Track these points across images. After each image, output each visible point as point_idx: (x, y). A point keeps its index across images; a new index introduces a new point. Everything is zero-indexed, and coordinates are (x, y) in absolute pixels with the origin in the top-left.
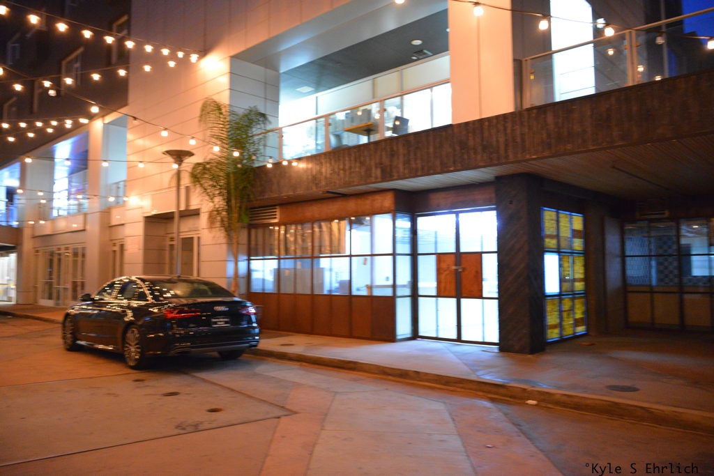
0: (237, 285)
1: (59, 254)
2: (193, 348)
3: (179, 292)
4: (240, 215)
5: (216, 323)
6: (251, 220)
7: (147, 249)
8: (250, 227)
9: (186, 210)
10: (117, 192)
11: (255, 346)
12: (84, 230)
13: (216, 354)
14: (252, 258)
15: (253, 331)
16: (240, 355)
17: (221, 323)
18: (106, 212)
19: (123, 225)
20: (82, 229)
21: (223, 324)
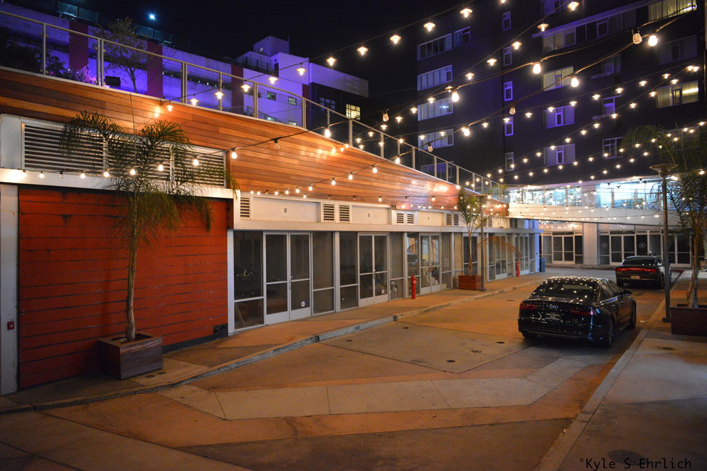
5: (550, 316)
21: (554, 318)
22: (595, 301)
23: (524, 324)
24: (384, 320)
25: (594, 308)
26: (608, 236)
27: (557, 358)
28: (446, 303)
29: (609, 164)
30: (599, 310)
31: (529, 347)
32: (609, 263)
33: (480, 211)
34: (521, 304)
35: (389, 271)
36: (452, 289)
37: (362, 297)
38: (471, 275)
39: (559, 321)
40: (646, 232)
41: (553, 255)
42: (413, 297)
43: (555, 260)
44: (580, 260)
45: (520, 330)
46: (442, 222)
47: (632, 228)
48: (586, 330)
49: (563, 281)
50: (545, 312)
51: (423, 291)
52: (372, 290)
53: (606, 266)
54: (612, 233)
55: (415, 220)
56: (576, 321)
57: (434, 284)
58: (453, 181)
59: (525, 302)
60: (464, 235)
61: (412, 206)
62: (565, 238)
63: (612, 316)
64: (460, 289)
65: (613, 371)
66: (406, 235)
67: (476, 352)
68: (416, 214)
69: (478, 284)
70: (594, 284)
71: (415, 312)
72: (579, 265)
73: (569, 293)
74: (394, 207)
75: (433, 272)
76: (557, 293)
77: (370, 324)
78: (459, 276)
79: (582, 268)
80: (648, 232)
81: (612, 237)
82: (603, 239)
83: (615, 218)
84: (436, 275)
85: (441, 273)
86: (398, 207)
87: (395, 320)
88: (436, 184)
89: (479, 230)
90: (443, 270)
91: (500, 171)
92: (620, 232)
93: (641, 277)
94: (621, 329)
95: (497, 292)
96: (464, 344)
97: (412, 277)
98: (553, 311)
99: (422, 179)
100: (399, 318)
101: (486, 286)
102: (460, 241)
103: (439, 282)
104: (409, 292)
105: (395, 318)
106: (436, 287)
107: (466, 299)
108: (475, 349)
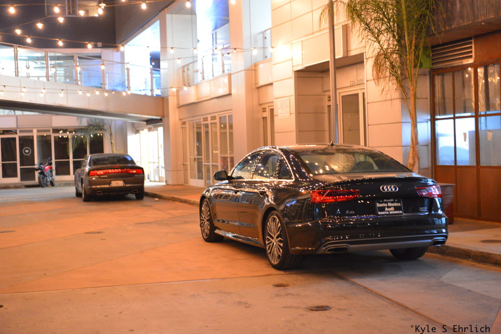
0: (416, 155)
1: (207, 126)
2: (351, 243)
3: (335, 168)
4: (417, 57)
5: (383, 209)
6: (433, 64)
7: (299, 113)
8: (433, 73)
9: (346, 57)
10: (264, 43)
11: (443, 242)
12: (230, 94)
13: (388, 252)
14: (438, 117)
15: (438, 222)
16: (421, 255)
17: (390, 209)
18: (252, 71)
19: (271, 84)
20: (227, 93)
21: (392, 211)
40: (32, 131)
80: (35, 131)
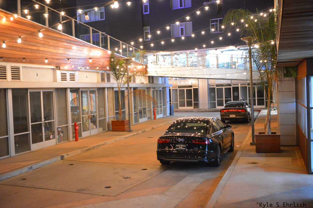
2: (165, 158)
5: (178, 147)
8: (296, 80)
14: (298, 101)
21: (182, 148)
22: (209, 133)
23: (161, 155)
24: (53, 160)
25: (208, 139)
26: (215, 88)
27: (184, 177)
28: (103, 143)
29: (214, 36)
30: (212, 140)
31: (165, 170)
32: (215, 107)
33: (126, 70)
34: (158, 140)
35: (56, 119)
36: (107, 132)
37: (34, 142)
38: (120, 120)
39: (185, 150)
40: (238, 85)
41: (178, 103)
42: (76, 140)
43: (181, 106)
44: (197, 105)
45: (158, 159)
46: (98, 80)
47: (229, 82)
48: (203, 155)
49: (186, 121)
50: (175, 144)
51: (84, 134)
52: (42, 136)
53: (214, 109)
54: (217, 85)
55: (76, 78)
56: (196, 149)
57: (93, 129)
58: (105, 47)
59: (161, 138)
60: (115, 89)
61: (73, 67)
62: (186, 90)
63: (220, 144)
64: (113, 131)
65: (222, 182)
66: (69, 90)
67: (127, 178)
68: (77, 73)
69: (126, 127)
70: (207, 122)
71: (79, 151)
72: (196, 109)
73: (191, 129)
74: (58, 68)
75: (91, 119)
76: (183, 129)
77: (41, 164)
78: (112, 121)
79: (198, 111)
80: (239, 84)
81: (217, 88)
82: (211, 90)
83: (219, 75)
84: (94, 122)
85: (98, 119)
86: (61, 68)
87: (62, 159)
88: (92, 50)
89: (126, 86)
90: (100, 116)
91: (141, 40)
92: (222, 85)
93: (236, 116)
94: (225, 152)
95: (141, 132)
96: (118, 173)
97: (75, 124)
98: (181, 143)
99: (81, 46)
100: (66, 157)
101: (132, 128)
102: (112, 94)
103: (96, 127)
104: (73, 136)
105: (62, 158)
106: (95, 131)
107: (118, 138)
108: (126, 176)
